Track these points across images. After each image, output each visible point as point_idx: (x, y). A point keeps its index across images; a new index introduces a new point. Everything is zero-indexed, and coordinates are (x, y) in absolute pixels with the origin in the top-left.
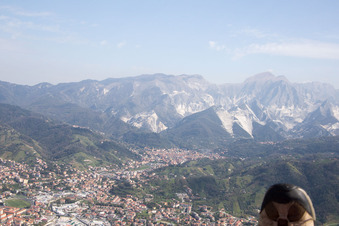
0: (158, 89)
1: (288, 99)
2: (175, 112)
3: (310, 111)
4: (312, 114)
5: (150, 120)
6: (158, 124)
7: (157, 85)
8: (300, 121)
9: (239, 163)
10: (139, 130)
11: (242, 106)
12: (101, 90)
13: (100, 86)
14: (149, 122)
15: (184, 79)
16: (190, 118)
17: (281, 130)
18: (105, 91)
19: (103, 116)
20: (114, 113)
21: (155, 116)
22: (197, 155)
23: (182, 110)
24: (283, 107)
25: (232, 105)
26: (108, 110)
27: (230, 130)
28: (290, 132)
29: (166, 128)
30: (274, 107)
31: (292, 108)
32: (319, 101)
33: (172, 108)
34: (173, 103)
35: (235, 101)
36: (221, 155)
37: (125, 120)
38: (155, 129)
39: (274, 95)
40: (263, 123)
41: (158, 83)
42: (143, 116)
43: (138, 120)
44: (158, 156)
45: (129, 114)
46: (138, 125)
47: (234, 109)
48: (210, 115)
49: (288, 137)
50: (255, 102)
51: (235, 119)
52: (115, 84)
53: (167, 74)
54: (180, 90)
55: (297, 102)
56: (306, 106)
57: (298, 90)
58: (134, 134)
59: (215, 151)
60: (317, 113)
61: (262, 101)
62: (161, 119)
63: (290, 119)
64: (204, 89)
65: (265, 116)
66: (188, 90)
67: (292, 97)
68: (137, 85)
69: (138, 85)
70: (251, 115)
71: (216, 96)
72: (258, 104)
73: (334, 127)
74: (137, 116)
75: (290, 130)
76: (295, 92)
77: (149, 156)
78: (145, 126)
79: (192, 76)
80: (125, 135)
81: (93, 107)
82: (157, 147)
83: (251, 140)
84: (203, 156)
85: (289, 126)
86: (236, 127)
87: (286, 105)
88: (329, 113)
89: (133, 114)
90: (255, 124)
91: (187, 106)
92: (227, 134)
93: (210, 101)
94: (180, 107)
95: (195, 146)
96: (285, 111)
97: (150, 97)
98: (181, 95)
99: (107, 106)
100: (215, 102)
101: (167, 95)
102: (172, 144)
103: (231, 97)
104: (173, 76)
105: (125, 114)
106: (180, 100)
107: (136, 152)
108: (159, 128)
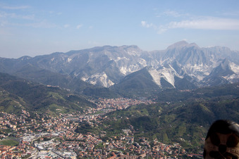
0: (107, 56)
1: (199, 59)
2: (119, 72)
3: (214, 67)
4: (216, 69)
5: (102, 78)
6: (107, 81)
7: (106, 54)
8: (208, 74)
9: (166, 106)
10: (94, 86)
11: (166, 66)
12: (66, 59)
13: (66, 56)
14: (101, 80)
15: (125, 49)
16: (130, 76)
17: (194, 81)
18: (69, 60)
19: (68, 77)
20: (76, 75)
21: (105, 75)
22: (136, 102)
23: (124, 71)
24: (195, 65)
25: (159, 65)
26: (72, 73)
27: (158, 83)
28: (201, 82)
29: (113, 84)
30: (189, 65)
31: (202, 65)
32: (220, 60)
33: (117, 69)
34: (117, 66)
35: (161, 63)
36: (153, 101)
37: (84, 79)
38: (105, 85)
39: (188, 57)
40: (181, 77)
41: (106, 53)
42: (97, 76)
43: (94, 79)
44: (109, 104)
45: (86, 76)
46: (93, 83)
47: (161, 68)
48: (144, 73)
49: (200, 86)
50: (176, 62)
51: (162, 75)
52: (74, 55)
53: (113, 46)
54: (122, 57)
55: (205, 61)
56: (211, 63)
57: (205, 52)
58: (91, 89)
59: (149, 98)
60: (219, 68)
61: (180, 62)
62: (110, 77)
63: (201, 74)
64: (139, 55)
65: (183, 72)
66: (127, 56)
67: (201, 58)
68: (91, 54)
70: (173, 72)
71: (148, 60)
72: (178, 63)
73: (232, 77)
74: (92, 77)
75: (201, 81)
76: (203, 54)
77: (102, 104)
78: (99, 83)
79: (130, 46)
80: (84, 90)
81: (61, 72)
82: (108, 97)
83: (174, 89)
84: (141, 102)
85: (200, 78)
86: (163, 81)
87: (197, 64)
88: (228, 67)
89: (90, 75)
90: (176, 78)
91: (127, 68)
92: (157, 86)
93: (144, 63)
94: (122, 69)
95: (135, 96)
96: (197, 67)
97: (101, 62)
98: (123, 60)
99: (71, 70)
100: (147, 64)
101: (113, 61)
102: (118, 95)
103: (159, 60)
104: (116, 47)
105: (83, 76)
106: (122, 63)
107: (93, 102)
108: (108, 84)
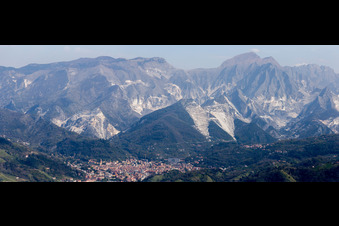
0: (104, 78)
1: (279, 87)
2: (129, 110)
3: (307, 102)
4: (309, 107)
5: (94, 121)
6: (106, 127)
7: (102, 72)
8: (295, 115)
9: (219, 174)
10: (80, 136)
11: (220, 99)
12: (20, 81)
13: (19, 75)
14: (93, 125)
15: (140, 64)
16: (150, 117)
17: (271, 128)
18: (27, 83)
19: (25, 118)
20: (41, 114)
21: (101, 115)
22: (163, 167)
23: (138, 107)
24: (273, 98)
25: (206, 97)
26: (33, 110)
27: (205, 132)
28: (283, 130)
29: (117, 132)
30: (260, 99)
31: (284, 99)
32: (317, 90)
33: (125, 104)
34: (125, 96)
35: (210, 92)
36: (195, 165)
37: (58, 123)
38: (101, 134)
39: (260, 83)
40: (247, 121)
41: (103, 70)
42: (84, 116)
43: (78, 122)
44: (109, 171)
45: (63, 115)
46: (78, 130)
47: (208, 103)
48: (178, 111)
49: (280, 138)
50: (237, 92)
51: (211, 116)
52: (37, 74)
53: (116, 58)
54: (134, 79)
55: (290, 91)
56: (301, 96)
57: (290, 75)
58: (73, 143)
59: (186, 161)
60: (315, 104)
61: (244, 92)
62: (110, 119)
63: (283, 114)
64: (167, 77)
65: (250, 111)
66: (145, 78)
67: (283, 85)
68: (72, 73)
69: (74, 74)
70: (231, 110)
71: (185, 86)
72: (240, 92)
73: (336, 122)
74: (75, 118)
76: (286, 78)
77: (96, 172)
78: (88, 130)
79: (151, 60)
80: (59, 144)
81: (10, 106)
82: (107, 159)
83: (233, 143)
84: (171, 168)
85: (281, 123)
86: (213, 127)
87: (276, 96)
88: (329, 104)
89: (69, 114)
90: (237, 123)
91: (145, 102)
92: (202, 137)
93: (177, 93)
94: (135, 102)
95: (160, 156)
96: (275, 103)
97: (92, 90)
98: (137, 86)
99: (32, 104)
100: (183, 94)
101: (116, 87)
102: (127, 154)
103: (205, 88)
104: (123, 60)
105: (57, 115)
106: (135, 92)
107: (77, 167)
108: (107, 133)
